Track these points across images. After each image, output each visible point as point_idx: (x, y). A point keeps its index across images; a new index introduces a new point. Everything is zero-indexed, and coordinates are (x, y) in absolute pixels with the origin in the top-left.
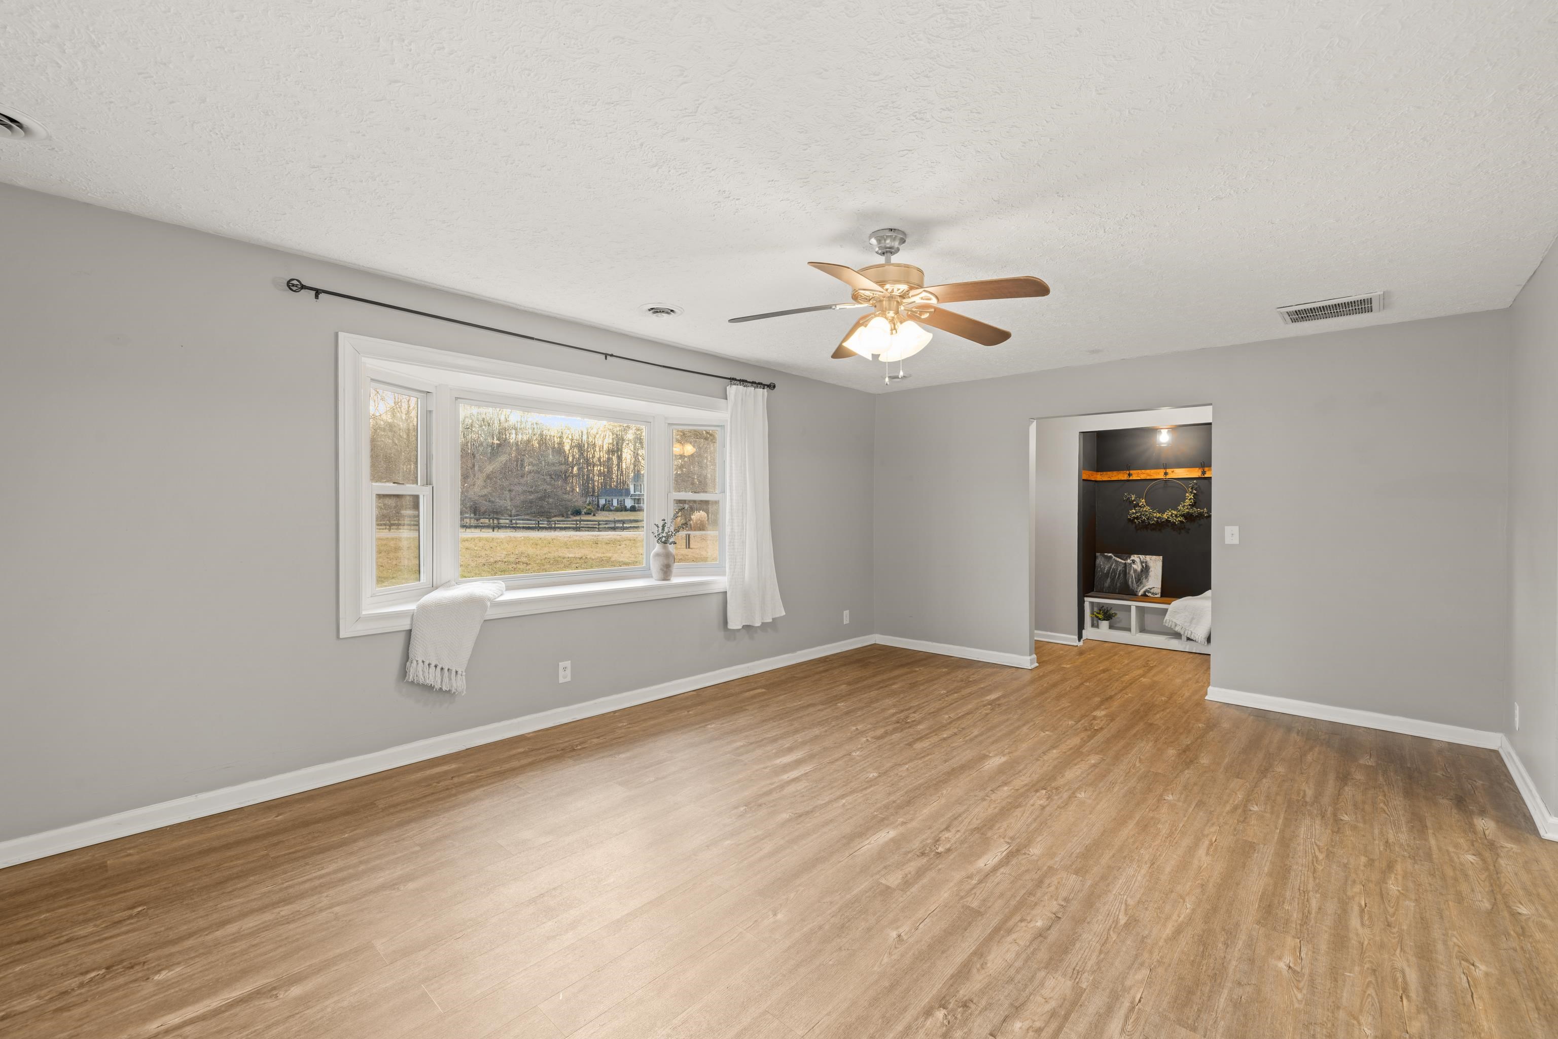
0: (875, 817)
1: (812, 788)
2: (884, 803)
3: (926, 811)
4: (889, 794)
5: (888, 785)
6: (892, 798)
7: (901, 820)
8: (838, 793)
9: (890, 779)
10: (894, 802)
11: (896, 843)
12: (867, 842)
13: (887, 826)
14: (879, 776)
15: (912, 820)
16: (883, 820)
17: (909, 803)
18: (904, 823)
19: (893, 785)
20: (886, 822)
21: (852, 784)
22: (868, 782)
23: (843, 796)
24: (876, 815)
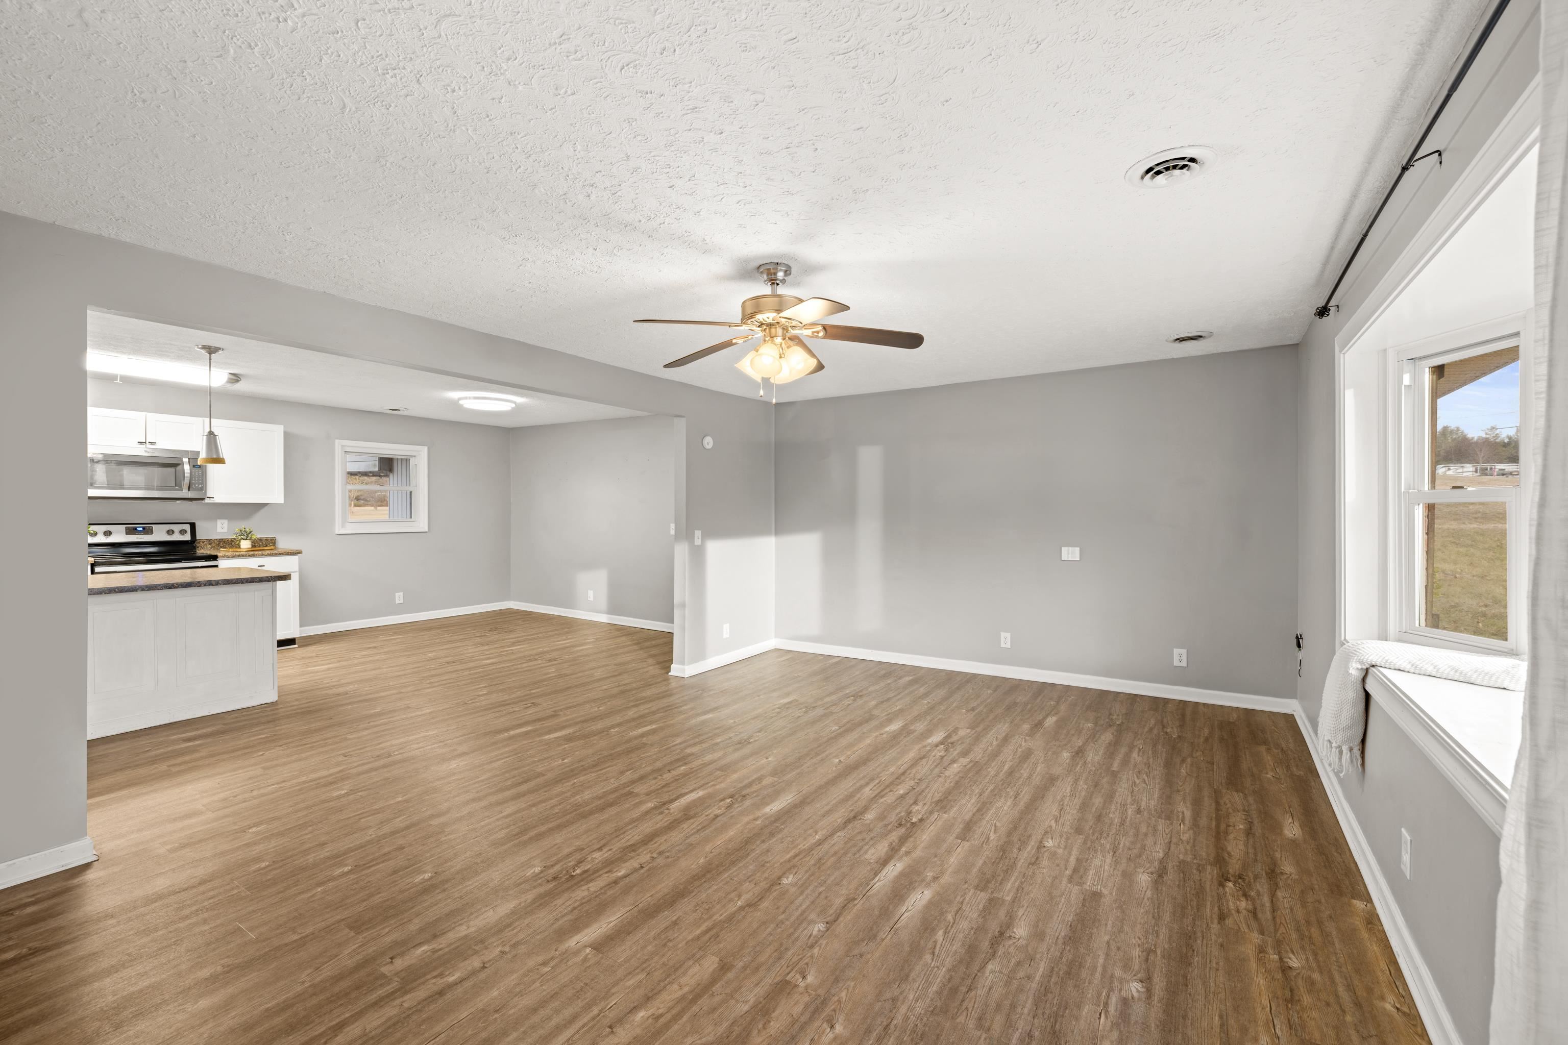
0: (783, 823)
1: (859, 851)
2: (775, 839)
3: (731, 833)
4: (768, 851)
5: (768, 865)
6: (765, 846)
7: (759, 822)
8: (826, 846)
9: (766, 875)
10: (763, 841)
11: (764, 802)
12: (789, 801)
13: (771, 816)
14: (780, 878)
15: (748, 823)
16: (776, 821)
17: (747, 842)
18: (756, 819)
19: (763, 866)
20: (773, 819)
21: (812, 862)
22: (794, 866)
23: (820, 843)
24: (782, 825)
